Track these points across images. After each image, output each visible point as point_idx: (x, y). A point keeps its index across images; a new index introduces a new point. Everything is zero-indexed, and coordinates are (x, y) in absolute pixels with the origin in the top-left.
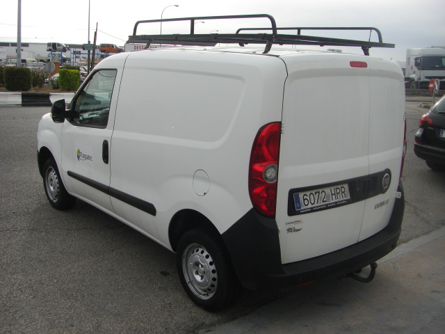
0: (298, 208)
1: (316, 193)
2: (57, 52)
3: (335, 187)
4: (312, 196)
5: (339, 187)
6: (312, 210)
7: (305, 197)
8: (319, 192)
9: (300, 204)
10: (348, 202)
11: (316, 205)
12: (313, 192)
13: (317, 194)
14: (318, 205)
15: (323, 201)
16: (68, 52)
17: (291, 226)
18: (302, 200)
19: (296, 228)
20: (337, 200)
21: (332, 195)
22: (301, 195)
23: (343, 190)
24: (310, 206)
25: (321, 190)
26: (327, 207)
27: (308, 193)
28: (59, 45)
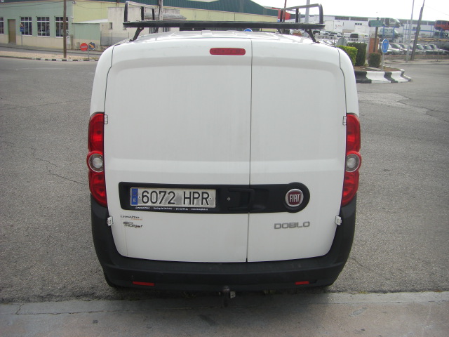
0: (133, 203)
1: (160, 192)
2: (389, 28)
3: (193, 191)
4: (154, 194)
5: (200, 191)
6: (151, 209)
7: (145, 194)
8: (165, 192)
9: (137, 200)
10: (210, 211)
11: (158, 204)
12: (158, 190)
13: (163, 194)
14: (161, 205)
15: (169, 203)
16: (401, 28)
17: (128, 220)
18: (140, 196)
19: (135, 224)
20: (192, 206)
21: (185, 198)
22: (140, 191)
23: (205, 196)
24: (149, 204)
25: (168, 190)
26: (174, 210)
27: (150, 190)
28: (393, 20)
